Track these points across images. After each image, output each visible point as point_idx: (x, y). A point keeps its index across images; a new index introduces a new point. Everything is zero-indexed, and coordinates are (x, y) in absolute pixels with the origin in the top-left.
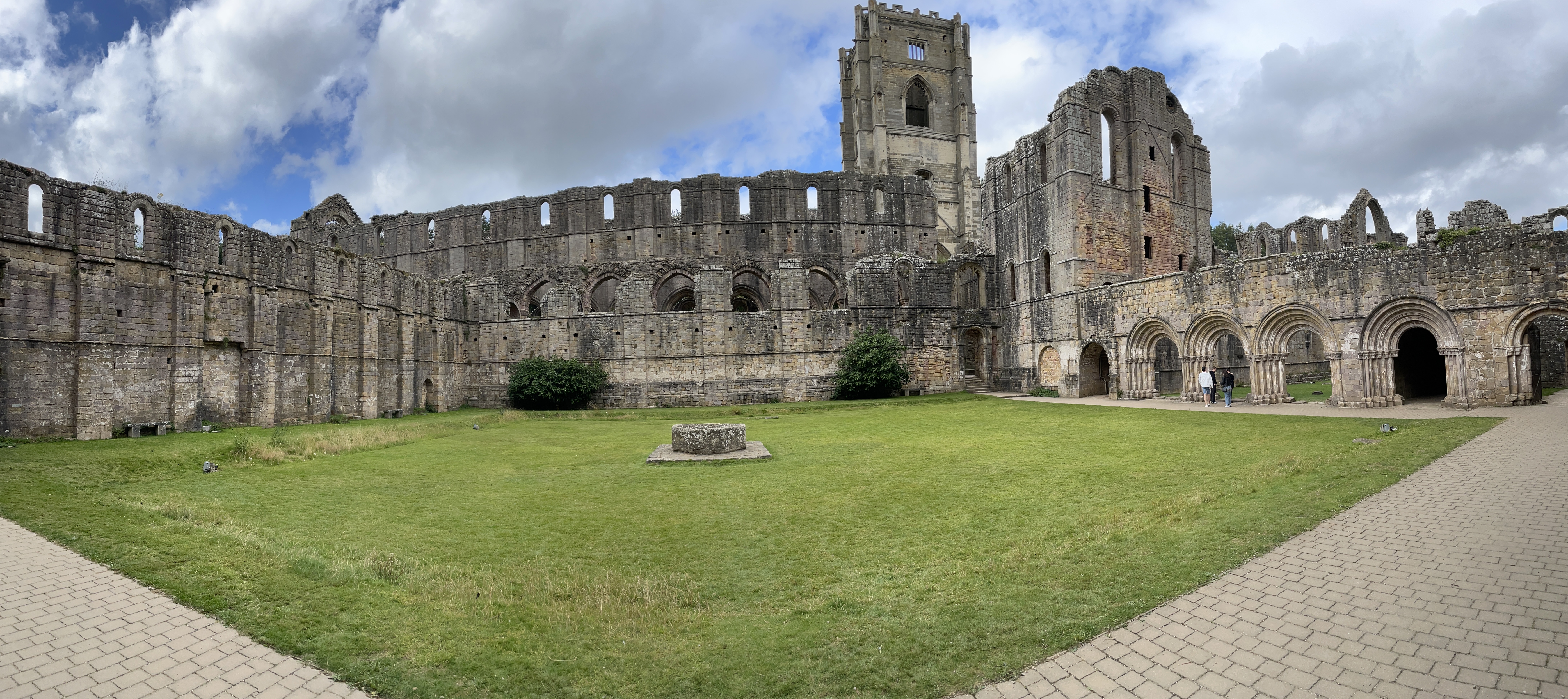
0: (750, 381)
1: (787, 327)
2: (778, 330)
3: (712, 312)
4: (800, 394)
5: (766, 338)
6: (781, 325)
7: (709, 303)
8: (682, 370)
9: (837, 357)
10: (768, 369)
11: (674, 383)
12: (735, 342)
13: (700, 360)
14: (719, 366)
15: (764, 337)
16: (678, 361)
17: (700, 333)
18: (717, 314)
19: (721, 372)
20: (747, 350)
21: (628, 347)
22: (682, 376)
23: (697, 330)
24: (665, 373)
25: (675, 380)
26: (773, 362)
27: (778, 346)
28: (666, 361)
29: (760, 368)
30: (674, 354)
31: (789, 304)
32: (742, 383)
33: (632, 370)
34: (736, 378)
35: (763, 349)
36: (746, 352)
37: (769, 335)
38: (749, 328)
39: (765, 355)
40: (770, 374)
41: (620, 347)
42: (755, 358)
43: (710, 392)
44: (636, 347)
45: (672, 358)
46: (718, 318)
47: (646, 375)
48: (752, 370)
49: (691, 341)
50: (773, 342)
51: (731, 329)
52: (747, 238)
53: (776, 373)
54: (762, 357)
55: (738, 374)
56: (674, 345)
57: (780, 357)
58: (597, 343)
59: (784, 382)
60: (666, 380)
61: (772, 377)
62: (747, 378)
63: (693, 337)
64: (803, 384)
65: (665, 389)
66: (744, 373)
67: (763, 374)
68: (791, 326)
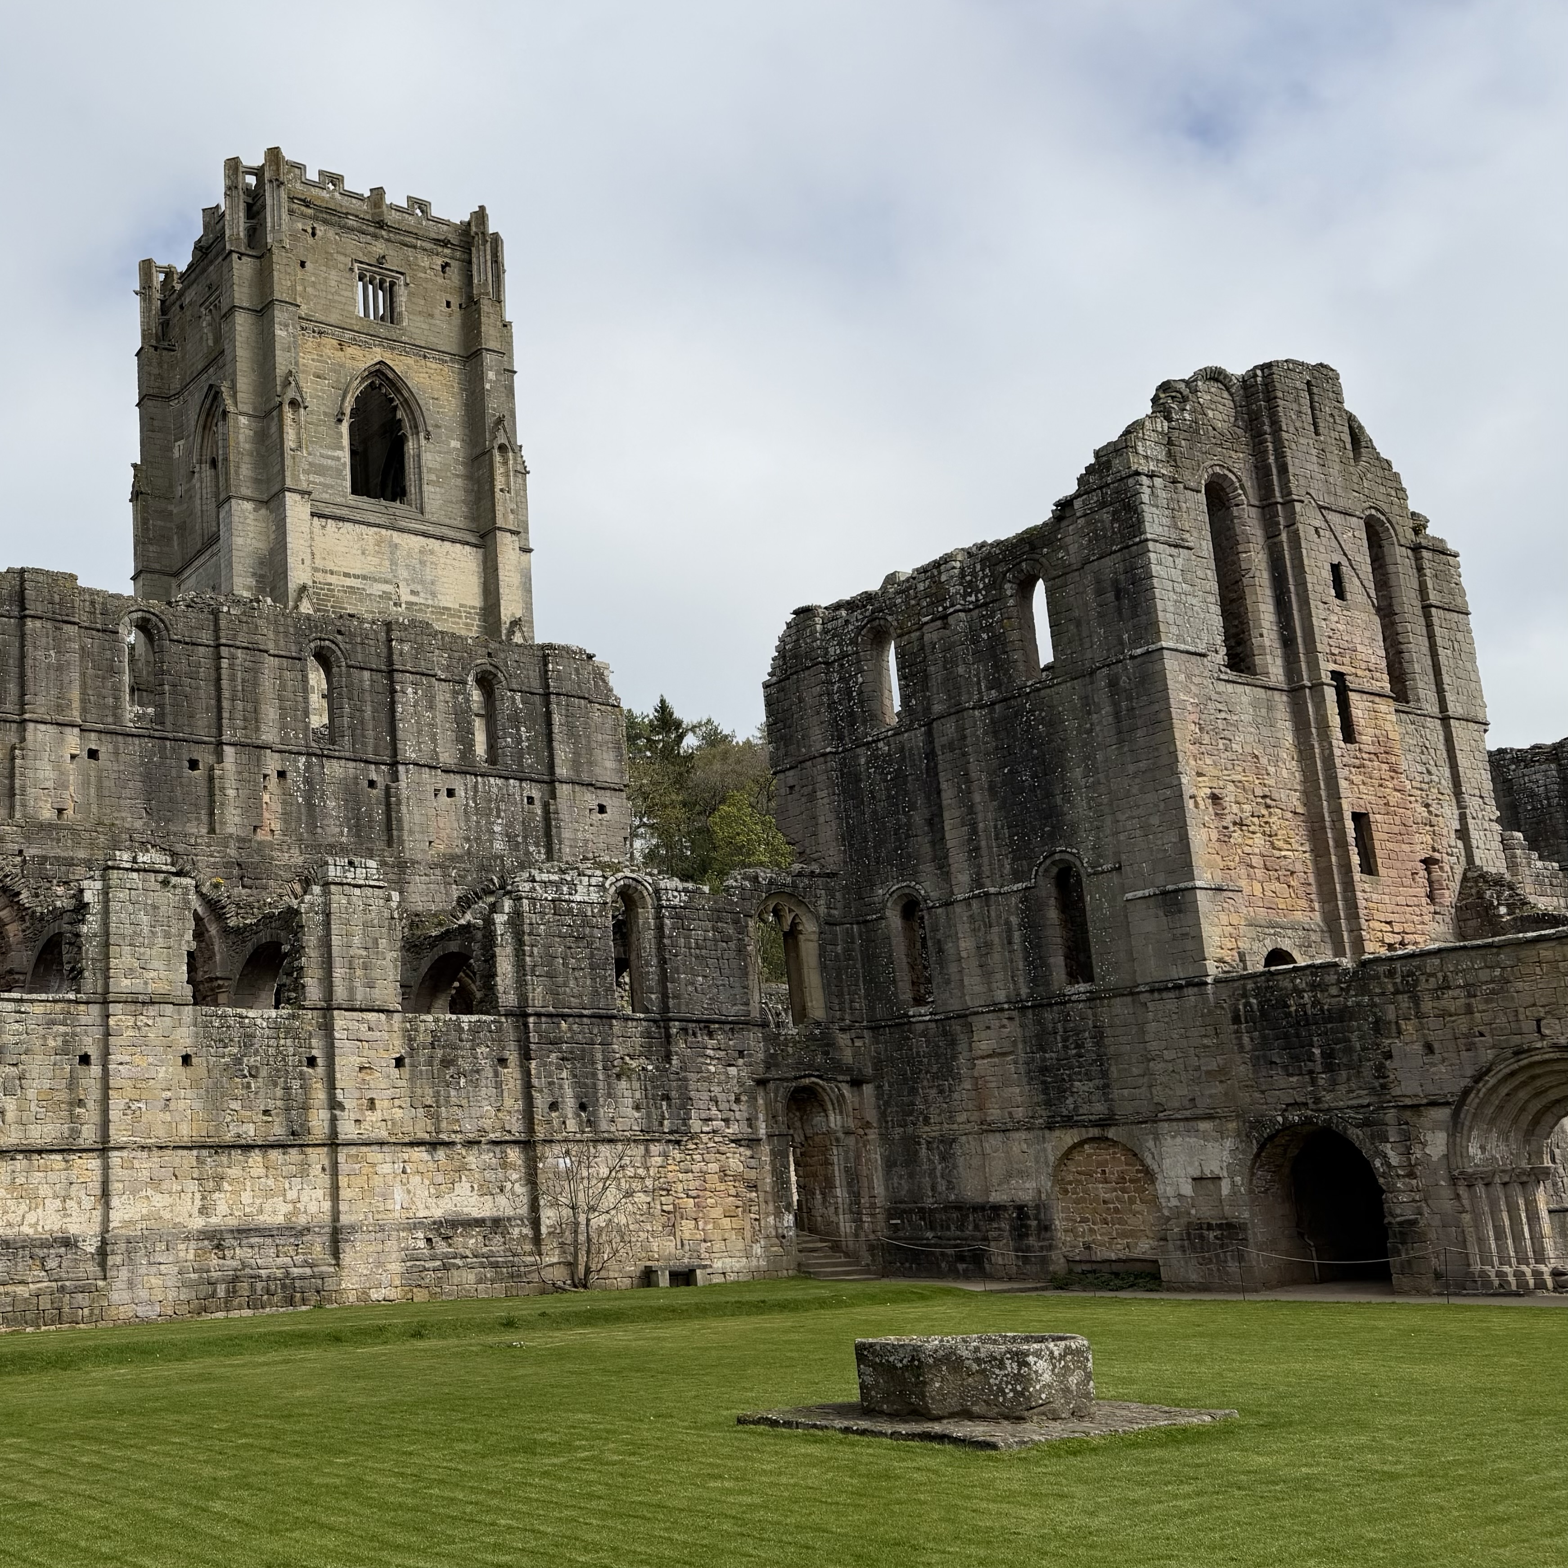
0: (242, 1232)
1: (346, 1064)
2: (323, 1069)
3: (133, 1002)
4: (383, 1279)
5: (287, 1097)
6: (330, 1056)
7: (130, 972)
8: (35, 1196)
9: (473, 1161)
10: (292, 1195)
11: (7, 1242)
12: (197, 1105)
13: (93, 1161)
14: (152, 1181)
15: (279, 1092)
16: (22, 1163)
17: (97, 1069)
18: (151, 1010)
19: (161, 1201)
20: (234, 1130)
22: (31, 1218)
23: (85, 1060)
25: (11, 1234)
26: (305, 1170)
27: (319, 1120)
29: (269, 1193)
30: (9, 1140)
31: (351, 990)
32: (217, 1239)
34: (198, 1223)
35: (278, 1130)
36: (229, 1137)
37: (296, 1084)
38: (238, 1061)
39: (283, 1146)
40: (296, 1212)
42: (256, 1157)
43: (121, 1273)
46: (153, 1023)
48: (246, 1197)
49: (64, 1096)
50: (305, 1108)
51: (186, 1060)
53: (313, 1208)
54: (275, 1155)
55: (203, 1211)
56: (10, 1108)
57: (325, 1154)
59: (337, 1236)
61: (302, 1220)
62: (232, 1222)
63: (72, 1083)
64: (391, 1244)
66: (222, 1208)
67: (276, 1212)
68: (357, 1061)
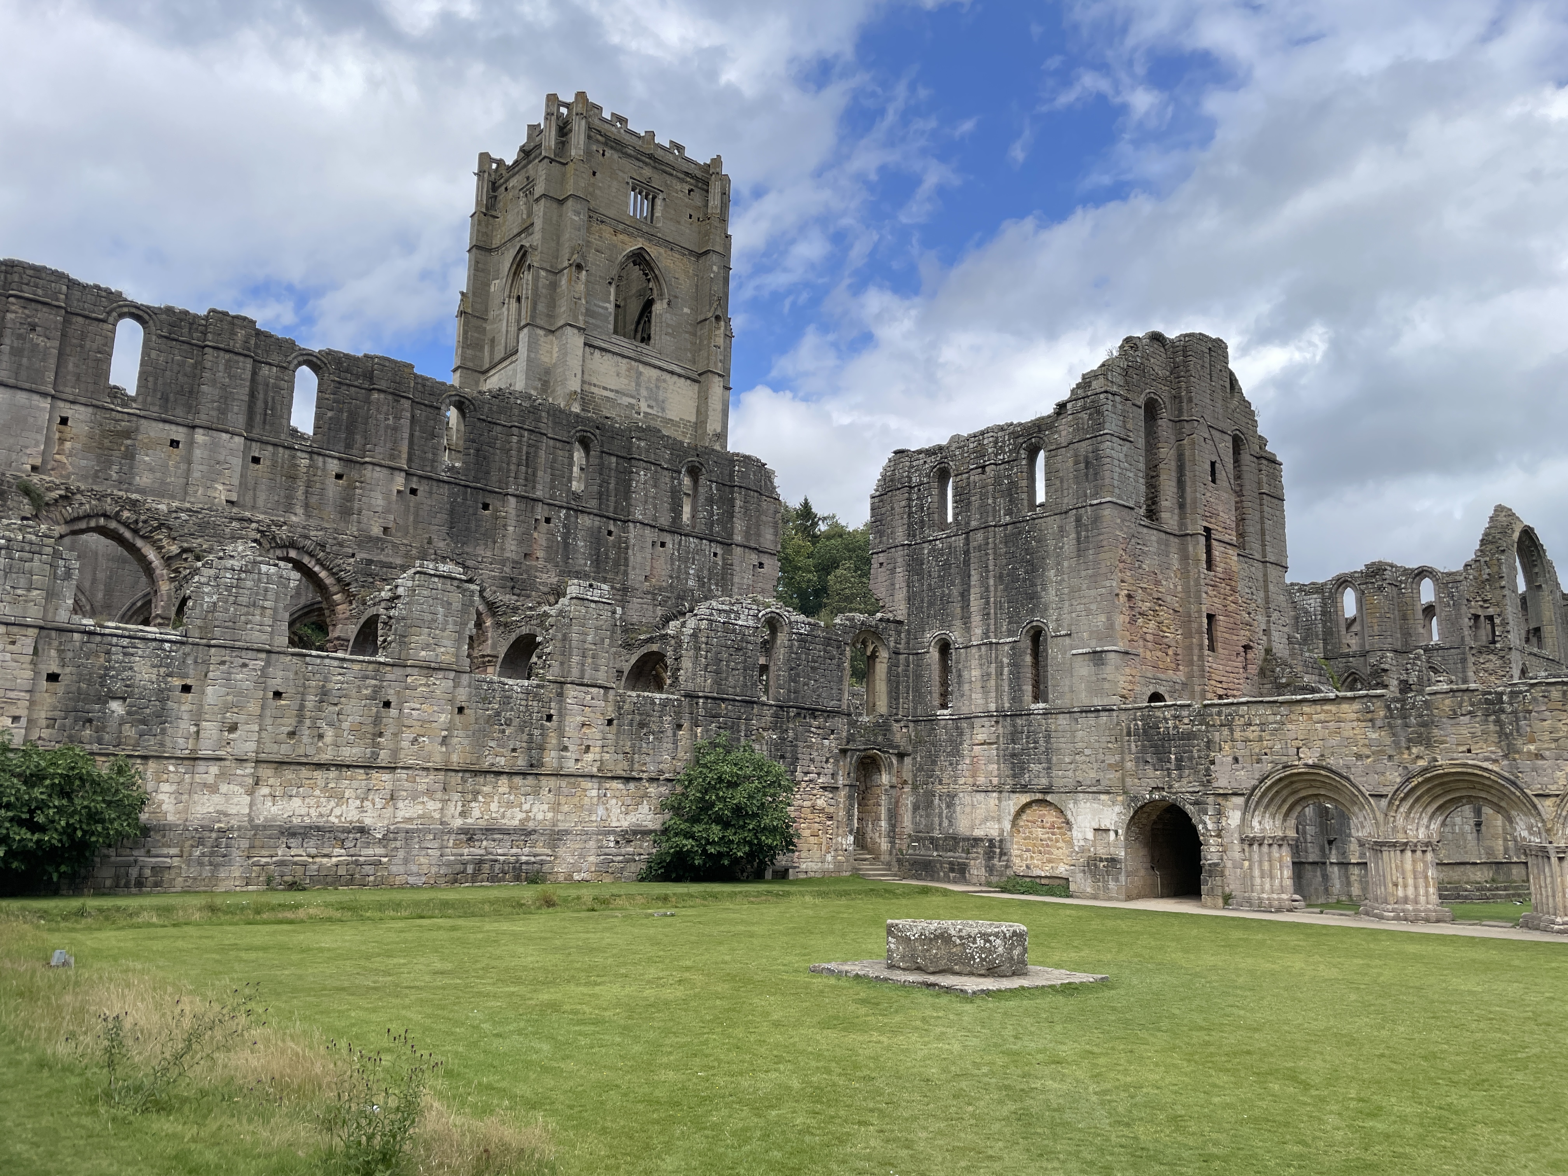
0: (488, 831)
1: (573, 721)
2: (554, 724)
3: (429, 669)
4: (584, 866)
5: (530, 741)
6: (561, 715)
7: (426, 647)
8: (341, 798)
9: (652, 790)
10: (526, 807)
11: (318, 829)
12: (466, 742)
13: (386, 776)
14: (429, 793)
15: (525, 737)
16: (333, 774)
17: (393, 712)
18: (440, 675)
19: (433, 806)
20: (489, 760)
21: (210, 729)
22: (337, 811)
23: (387, 704)
24: (296, 802)
25: (321, 822)
26: (536, 791)
27: (550, 758)
28: (304, 772)
29: (510, 805)
30: (326, 757)
31: (582, 672)
32: (469, 835)
33: (213, 789)
34: (458, 823)
35: (521, 763)
36: (486, 765)
37: (536, 732)
38: (498, 714)
39: (524, 775)
40: (528, 819)
41: (186, 726)
42: (503, 781)
43: (401, 854)
44: (233, 728)
45: (319, 766)
46: (442, 684)
47: (251, 805)
48: (494, 806)
49: (370, 729)
50: (542, 748)
51: (461, 710)
52: (452, 512)
53: (540, 816)
54: (518, 780)
55: (463, 814)
56: (329, 735)
57: (552, 782)
58: (116, 707)
59: (556, 837)
60: (296, 821)
61: (531, 825)
62: (482, 823)
63: (377, 720)
64: (592, 844)
65: (293, 842)
66: (476, 813)
67: (514, 819)
68: (580, 719)
